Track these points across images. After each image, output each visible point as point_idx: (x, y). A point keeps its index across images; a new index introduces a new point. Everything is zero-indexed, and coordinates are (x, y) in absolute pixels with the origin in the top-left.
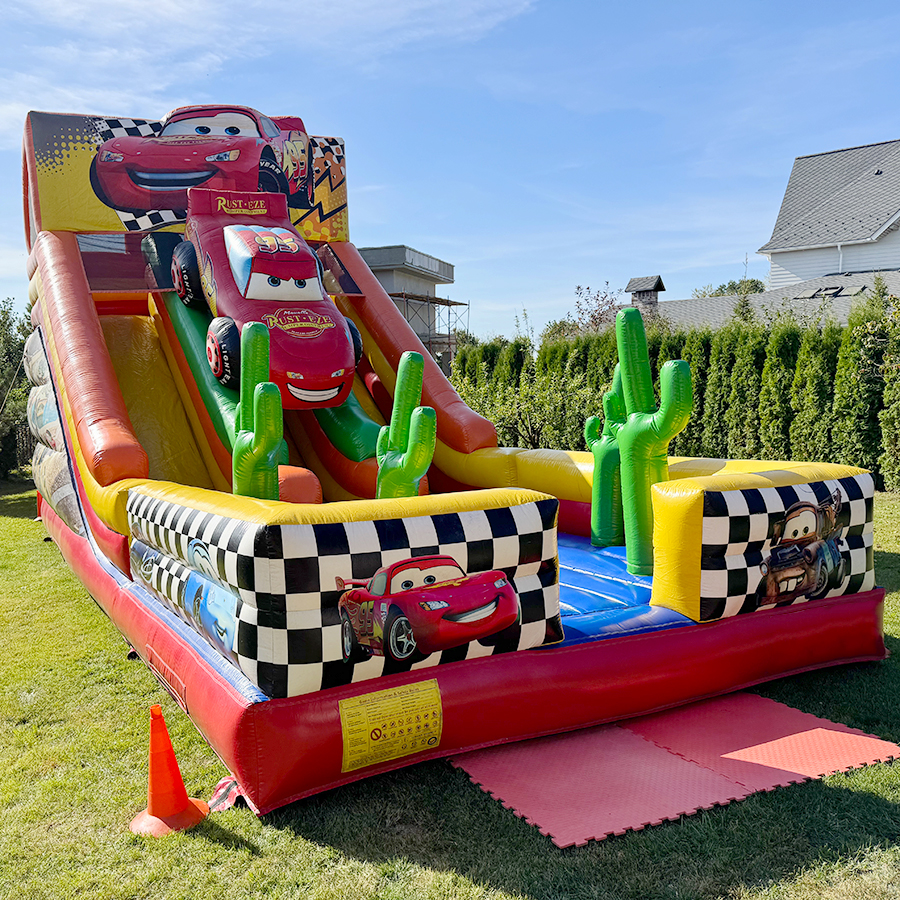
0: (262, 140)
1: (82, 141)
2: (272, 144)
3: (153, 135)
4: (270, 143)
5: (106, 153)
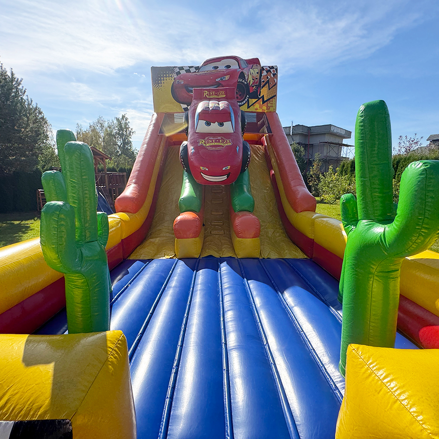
0: (240, 70)
1: (169, 76)
2: (244, 71)
3: (195, 72)
4: (243, 71)
5: (177, 80)
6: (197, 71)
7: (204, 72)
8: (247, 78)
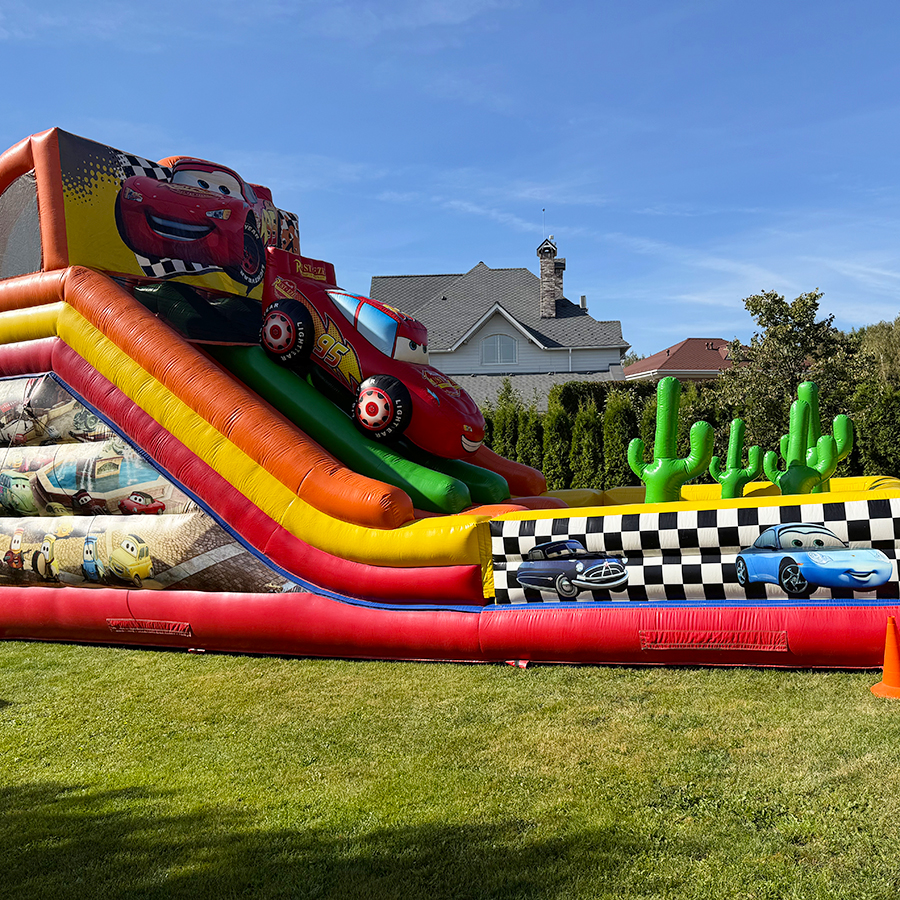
0: (246, 205)
1: (109, 174)
2: (254, 210)
3: (165, 181)
5: (128, 190)
6: (169, 179)
7: (182, 188)
8: (259, 227)
